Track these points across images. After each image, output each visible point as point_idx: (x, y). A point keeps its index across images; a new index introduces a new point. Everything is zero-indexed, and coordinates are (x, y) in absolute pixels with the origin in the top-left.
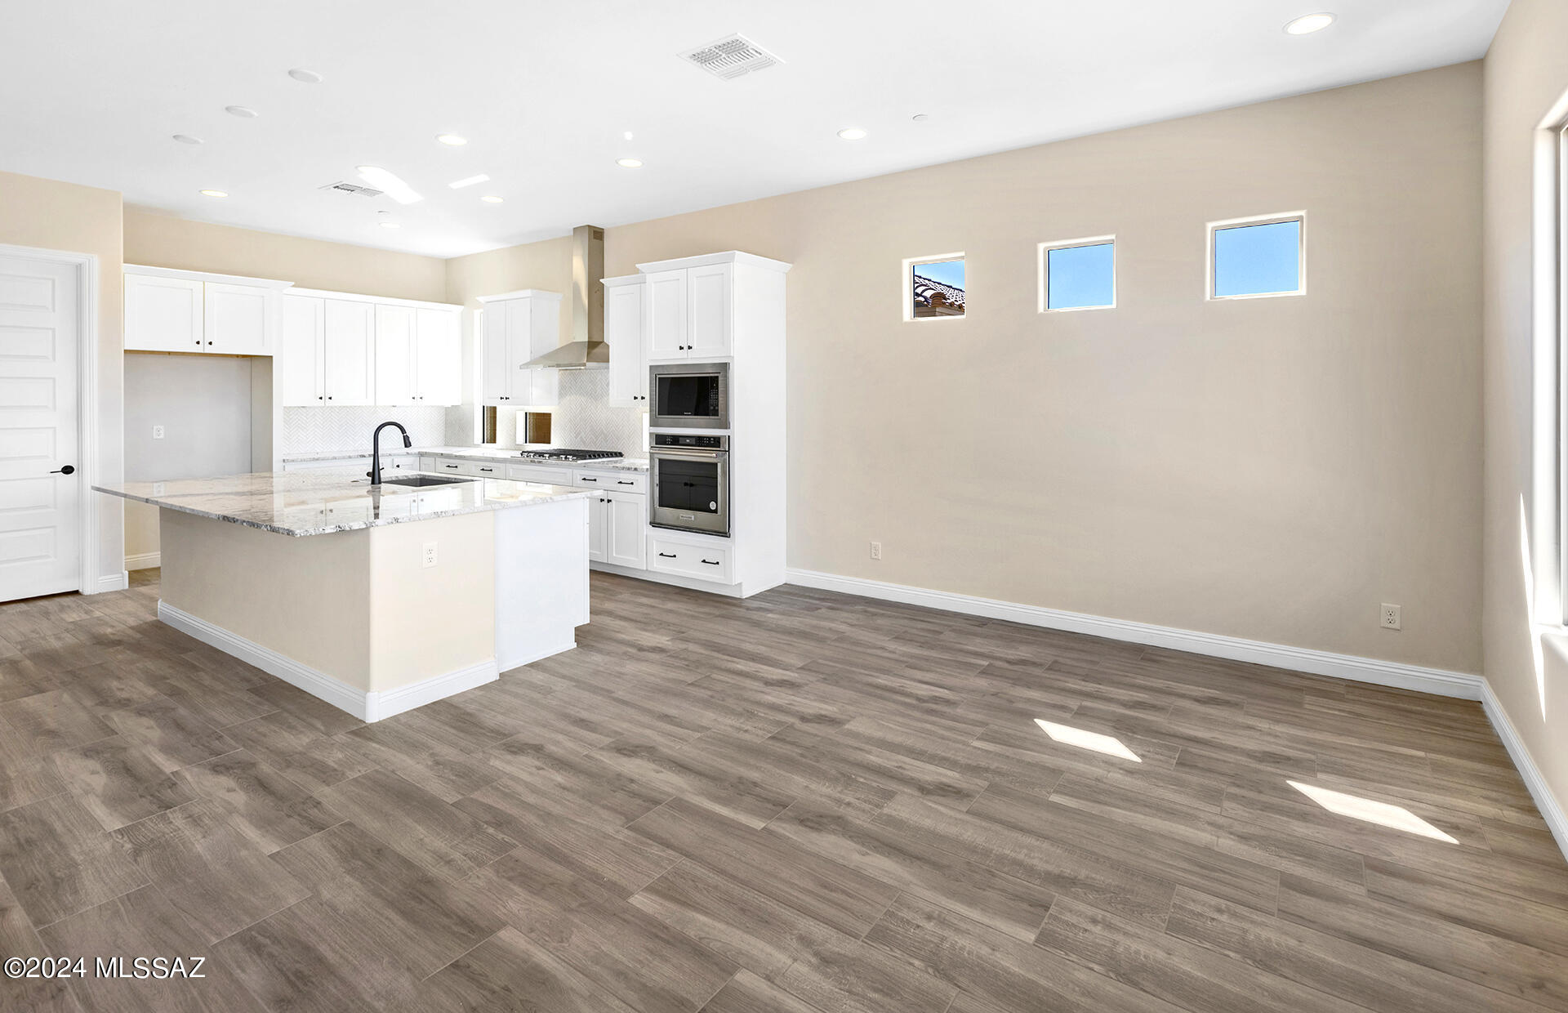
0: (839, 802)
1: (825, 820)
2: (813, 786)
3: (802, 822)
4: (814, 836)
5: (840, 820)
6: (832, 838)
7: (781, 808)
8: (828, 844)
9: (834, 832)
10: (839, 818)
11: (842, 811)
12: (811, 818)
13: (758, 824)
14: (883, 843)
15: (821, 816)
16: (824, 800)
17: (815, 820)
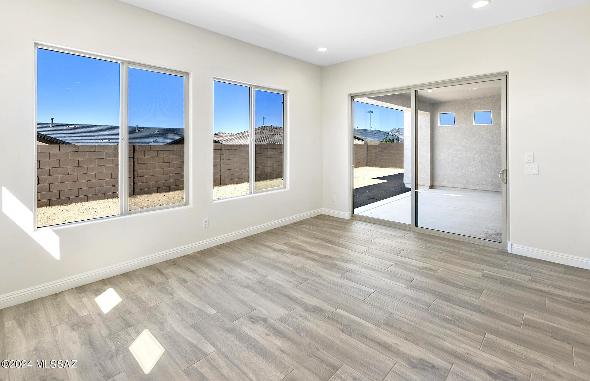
0: (305, 318)
1: (312, 310)
2: (315, 327)
3: (322, 310)
4: (318, 305)
5: (307, 309)
6: (311, 303)
7: (330, 317)
8: (313, 302)
9: (310, 306)
10: (307, 311)
11: (305, 314)
12: (318, 312)
13: (339, 311)
14: (294, 300)
15: (314, 312)
16: (311, 319)
17: (316, 310)
